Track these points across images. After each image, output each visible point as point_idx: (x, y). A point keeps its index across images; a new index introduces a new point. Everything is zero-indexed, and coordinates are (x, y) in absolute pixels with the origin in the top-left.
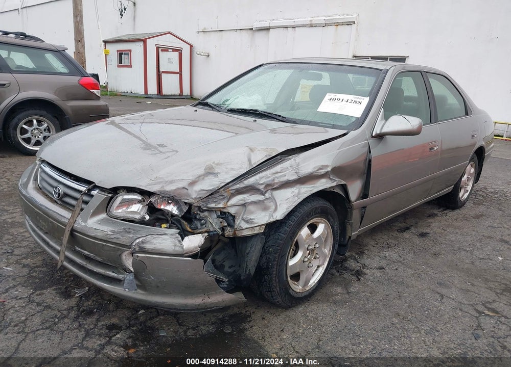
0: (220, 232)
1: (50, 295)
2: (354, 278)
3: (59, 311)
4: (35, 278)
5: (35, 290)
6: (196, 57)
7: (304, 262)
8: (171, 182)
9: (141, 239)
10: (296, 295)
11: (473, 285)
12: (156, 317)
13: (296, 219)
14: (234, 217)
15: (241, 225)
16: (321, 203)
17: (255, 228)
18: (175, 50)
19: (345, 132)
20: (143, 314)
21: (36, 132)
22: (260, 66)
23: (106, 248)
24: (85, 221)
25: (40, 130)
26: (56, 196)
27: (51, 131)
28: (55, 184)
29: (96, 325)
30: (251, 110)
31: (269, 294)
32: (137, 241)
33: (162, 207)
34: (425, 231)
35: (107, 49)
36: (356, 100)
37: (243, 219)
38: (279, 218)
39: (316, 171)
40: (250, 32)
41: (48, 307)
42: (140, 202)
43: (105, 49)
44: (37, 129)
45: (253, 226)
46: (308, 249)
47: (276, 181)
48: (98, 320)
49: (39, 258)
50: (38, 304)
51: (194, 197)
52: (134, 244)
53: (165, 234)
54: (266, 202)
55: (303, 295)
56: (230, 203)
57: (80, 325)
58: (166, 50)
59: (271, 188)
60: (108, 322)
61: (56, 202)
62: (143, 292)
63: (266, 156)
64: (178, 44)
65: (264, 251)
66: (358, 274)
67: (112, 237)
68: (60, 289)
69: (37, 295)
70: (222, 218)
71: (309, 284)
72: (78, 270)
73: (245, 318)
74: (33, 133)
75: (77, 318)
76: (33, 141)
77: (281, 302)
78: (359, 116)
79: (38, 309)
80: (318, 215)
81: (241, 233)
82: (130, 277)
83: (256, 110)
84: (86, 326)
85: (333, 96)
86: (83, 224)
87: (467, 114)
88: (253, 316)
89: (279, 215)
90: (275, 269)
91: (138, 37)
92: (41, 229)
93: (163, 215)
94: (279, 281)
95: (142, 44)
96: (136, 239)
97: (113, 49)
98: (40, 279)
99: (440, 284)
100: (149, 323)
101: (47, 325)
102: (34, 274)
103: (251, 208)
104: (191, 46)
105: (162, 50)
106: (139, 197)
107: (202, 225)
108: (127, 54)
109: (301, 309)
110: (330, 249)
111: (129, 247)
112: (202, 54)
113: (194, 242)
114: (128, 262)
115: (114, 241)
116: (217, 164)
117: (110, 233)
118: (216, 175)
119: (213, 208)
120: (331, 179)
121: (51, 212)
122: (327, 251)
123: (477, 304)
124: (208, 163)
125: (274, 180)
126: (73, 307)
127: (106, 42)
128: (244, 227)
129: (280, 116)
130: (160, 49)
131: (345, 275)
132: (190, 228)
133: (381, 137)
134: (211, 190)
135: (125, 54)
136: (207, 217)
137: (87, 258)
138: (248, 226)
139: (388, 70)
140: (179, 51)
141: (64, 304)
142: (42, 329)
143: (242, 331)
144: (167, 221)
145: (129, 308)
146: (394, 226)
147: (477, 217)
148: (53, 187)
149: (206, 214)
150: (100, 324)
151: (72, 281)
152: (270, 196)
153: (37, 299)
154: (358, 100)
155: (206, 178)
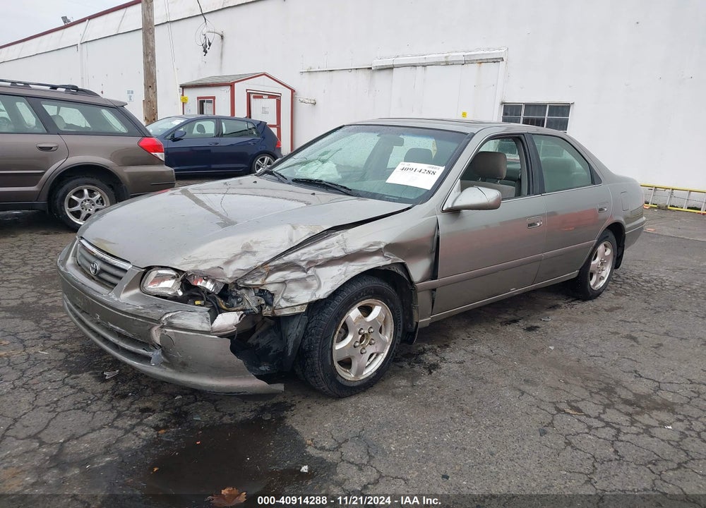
0: (257, 310)
1: (86, 379)
2: (426, 372)
3: (93, 394)
4: (72, 362)
5: (71, 373)
6: (299, 106)
7: (355, 347)
8: (205, 261)
9: (171, 315)
10: (345, 383)
11: (566, 383)
12: (193, 403)
13: (342, 299)
14: (273, 295)
15: (281, 303)
16: (374, 283)
17: (296, 307)
18: (271, 97)
19: (409, 205)
20: (179, 400)
21: (87, 203)
22: (341, 127)
23: (136, 323)
24: (118, 296)
25: (92, 202)
26: (93, 272)
27: (105, 202)
28: (92, 259)
29: (129, 408)
30: (316, 180)
31: (313, 379)
32: (167, 316)
33: (199, 284)
34: (535, 325)
35: (185, 96)
36: (430, 169)
37: (283, 298)
38: (322, 297)
39: (365, 248)
40: (368, 72)
41: (82, 390)
42: (173, 277)
43: (183, 95)
44: (89, 200)
45: (293, 304)
46: (359, 334)
47: (320, 257)
48: (132, 403)
49: (78, 343)
50: (72, 387)
51: (230, 276)
52: (164, 319)
53: (195, 311)
54: (307, 279)
55: (356, 384)
56: (267, 280)
57: (113, 407)
58: (259, 96)
59: (315, 264)
60: (142, 406)
61: (93, 279)
62: (171, 370)
63: (309, 234)
64: (274, 88)
65: (306, 332)
66: (432, 368)
67: (143, 311)
68: (97, 373)
69: (72, 379)
70: (260, 296)
71: (364, 373)
72: (113, 350)
73: (287, 407)
74: (84, 206)
75: (111, 400)
76: (83, 215)
77: (327, 389)
78: (429, 188)
79: (71, 391)
80: (370, 296)
81: (281, 312)
82: (158, 353)
83: (321, 181)
84: (119, 408)
85: (406, 165)
86: (116, 299)
87: (593, 183)
88: (298, 406)
89: (322, 293)
90: (317, 352)
91: (223, 81)
92: (78, 308)
93: (198, 292)
94: (322, 365)
95: (228, 89)
96: (166, 314)
97: (193, 96)
98: (76, 363)
99: (527, 381)
100: (185, 409)
101: (79, 405)
102: (71, 359)
103: (292, 286)
104: (293, 91)
105: (254, 97)
106: (174, 273)
107: (238, 303)
108: (211, 102)
109: (353, 399)
110: (391, 335)
111: (158, 322)
112: (307, 101)
113: (228, 320)
114: (156, 336)
115: (144, 315)
116: (256, 243)
117: (140, 307)
118: (254, 253)
119: (251, 285)
120: (386, 257)
121: (86, 289)
122: (387, 337)
123: (561, 402)
124: (245, 242)
125: (317, 256)
126: (107, 391)
127: (183, 87)
128: (283, 306)
129: (345, 188)
130: (252, 96)
131: (417, 368)
132: (226, 306)
133: (455, 212)
134: (248, 270)
135: (207, 102)
136: (244, 295)
137: (120, 335)
138: (288, 305)
139: (474, 134)
140: (277, 97)
141: (100, 387)
142: (74, 409)
143: (282, 419)
144: (202, 299)
145: (166, 393)
146: (498, 318)
147: (611, 310)
148: (90, 262)
149: (243, 291)
150: (133, 407)
151: (110, 367)
152: (313, 274)
153: (72, 382)
154: (433, 170)
155: (243, 257)
